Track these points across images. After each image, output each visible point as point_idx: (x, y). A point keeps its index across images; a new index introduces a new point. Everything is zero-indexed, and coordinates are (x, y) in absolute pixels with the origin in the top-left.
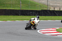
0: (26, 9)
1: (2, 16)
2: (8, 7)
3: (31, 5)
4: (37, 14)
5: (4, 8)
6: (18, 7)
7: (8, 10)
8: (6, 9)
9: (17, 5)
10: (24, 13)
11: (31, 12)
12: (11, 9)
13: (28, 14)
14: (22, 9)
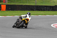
0: (41, 5)
1: (19, 11)
2: (24, 3)
3: (45, 1)
4: (51, 9)
5: (21, 4)
6: (33, 3)
7: (24, 5)
8: (22, 4)
9: (32, 1)
10: (39, 9)
11: (45, 8)
12: (27, 4)
13: (43, 9)
14: (37, 5)
